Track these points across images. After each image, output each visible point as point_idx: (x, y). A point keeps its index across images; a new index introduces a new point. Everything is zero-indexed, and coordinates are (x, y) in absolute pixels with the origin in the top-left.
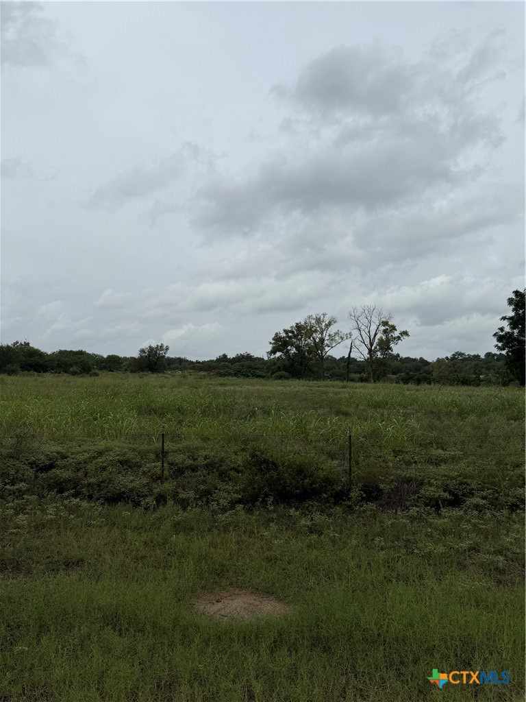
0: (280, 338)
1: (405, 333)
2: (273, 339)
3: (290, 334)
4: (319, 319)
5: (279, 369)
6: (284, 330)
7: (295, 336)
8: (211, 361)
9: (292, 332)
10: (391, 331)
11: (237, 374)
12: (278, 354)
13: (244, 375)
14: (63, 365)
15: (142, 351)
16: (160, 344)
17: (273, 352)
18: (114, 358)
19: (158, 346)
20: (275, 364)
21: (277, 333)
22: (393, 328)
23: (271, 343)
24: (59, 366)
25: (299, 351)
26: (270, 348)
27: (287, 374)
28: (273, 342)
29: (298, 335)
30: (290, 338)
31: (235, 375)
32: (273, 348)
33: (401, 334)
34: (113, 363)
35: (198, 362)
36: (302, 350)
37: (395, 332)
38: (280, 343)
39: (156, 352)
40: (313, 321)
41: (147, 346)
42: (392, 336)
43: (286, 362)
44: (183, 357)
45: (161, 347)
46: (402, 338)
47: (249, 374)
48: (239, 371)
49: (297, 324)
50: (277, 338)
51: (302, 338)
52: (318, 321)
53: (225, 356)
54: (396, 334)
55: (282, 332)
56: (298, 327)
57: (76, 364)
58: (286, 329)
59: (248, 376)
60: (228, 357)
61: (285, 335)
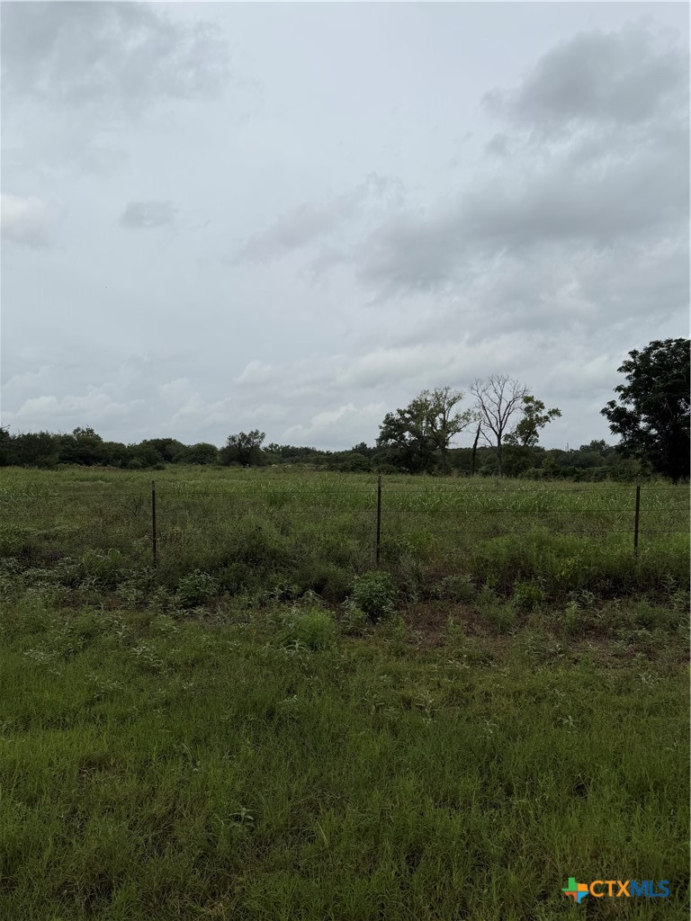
0: (393, 420)
1: (555, 412)
2: (384, 422)
3: (407, 416)
4: (441, 395)
6: (399, 411)
7: (414, 417)
9: (409, 412)
10: (537, 410)
12: (391, 442)
15: (232, 439)
16: (254, 431)
17: (385, 437)
18: (206, 448)
19: (251, 432)
21: (388, 415)
22: (540, 406)
23: (381, 427)
25: (418, 438)
26: (380, 433)
28: (384, 426)
30: (407, 420)
32: (385, 433)
33: (550, 413)
37: (543, 411)
38: (393, 427)
39: (249, 440)
40: (430, 398)
41: (238, 433)
42: (537, 415)
44: (310, 447)
45: (255, 434)
46: (551, 419)
49: (415, 402)
50: (389, 421)
52: (439, 398)
54: (544, 413)
55: (395, 412)
56: (417, 405)
58: (401, 408)
61: (399, 417)
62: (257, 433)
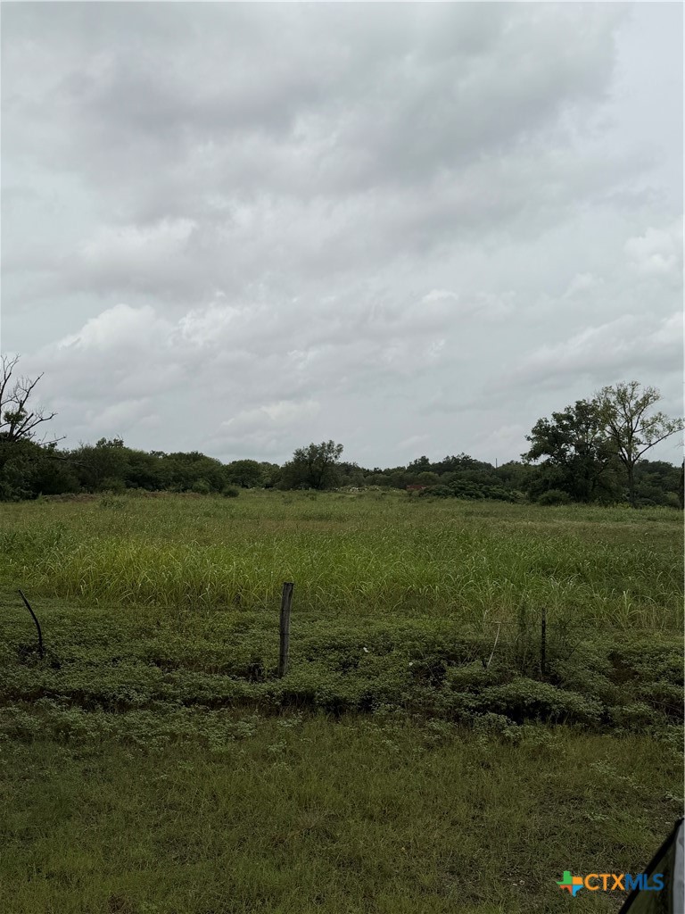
0: (547, 429)
2: (534, 431)
3: (565, 422)
4: (625, 393)
5: (547, 485)
6: (554, 416)
7: (575, 425)
8: (399, 469)
9: (569, 418)
11: (460, 492)
12: (543, 458)
13: (471, 495)
14: (183, 479)
15: (300, 453)
16: (327, 442)
17: (534, 454)
19: (323, 444)
20: (538, 476)
24: (176, 479)
25: (580, 453)
26: (528, 447)
27: (564, 494)
28: (533, 436)
29: (580, 423)
30: (565, 428)
31: (456, 494)
32: (535, 447)
34: (247, 474)
35: (377, 472)
36: (588, 451)
38: (548, 438)
39: (321, 455)
40: (613, 398)
41: (307, 446)
43: (560, 473)
45: (329, 446)
47: (480, 493)
48: (462, 489)
49: (579, 403)
50: (541, 430)
51: (588, 428)
52: (623, 398)
53: (424, 460)
55: (550, 418)
56: (582, 409)
57: (202, 476)
58: (557, 412)
59: (478, 497)
60: (431, 462)
61: (555, 424)
62: (331, 444)
